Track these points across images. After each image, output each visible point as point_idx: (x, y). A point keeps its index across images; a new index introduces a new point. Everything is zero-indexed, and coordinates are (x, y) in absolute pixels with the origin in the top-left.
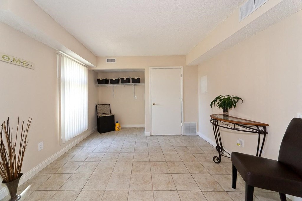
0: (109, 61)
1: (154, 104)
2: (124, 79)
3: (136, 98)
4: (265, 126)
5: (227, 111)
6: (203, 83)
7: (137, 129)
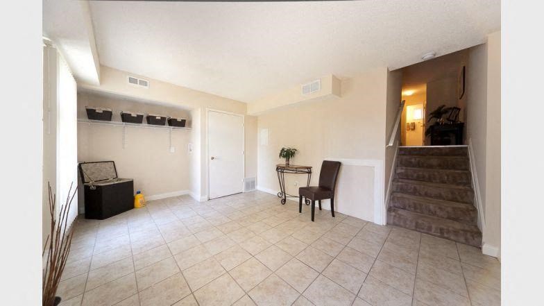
0: (132, 81)
1: (213, 158)
2: (157, 118)
3: (173, 150)
4: (310, 168)
5: (288, 161)
6: (263, 136)
7: (178, 197)
